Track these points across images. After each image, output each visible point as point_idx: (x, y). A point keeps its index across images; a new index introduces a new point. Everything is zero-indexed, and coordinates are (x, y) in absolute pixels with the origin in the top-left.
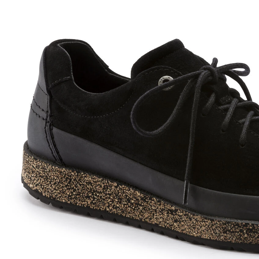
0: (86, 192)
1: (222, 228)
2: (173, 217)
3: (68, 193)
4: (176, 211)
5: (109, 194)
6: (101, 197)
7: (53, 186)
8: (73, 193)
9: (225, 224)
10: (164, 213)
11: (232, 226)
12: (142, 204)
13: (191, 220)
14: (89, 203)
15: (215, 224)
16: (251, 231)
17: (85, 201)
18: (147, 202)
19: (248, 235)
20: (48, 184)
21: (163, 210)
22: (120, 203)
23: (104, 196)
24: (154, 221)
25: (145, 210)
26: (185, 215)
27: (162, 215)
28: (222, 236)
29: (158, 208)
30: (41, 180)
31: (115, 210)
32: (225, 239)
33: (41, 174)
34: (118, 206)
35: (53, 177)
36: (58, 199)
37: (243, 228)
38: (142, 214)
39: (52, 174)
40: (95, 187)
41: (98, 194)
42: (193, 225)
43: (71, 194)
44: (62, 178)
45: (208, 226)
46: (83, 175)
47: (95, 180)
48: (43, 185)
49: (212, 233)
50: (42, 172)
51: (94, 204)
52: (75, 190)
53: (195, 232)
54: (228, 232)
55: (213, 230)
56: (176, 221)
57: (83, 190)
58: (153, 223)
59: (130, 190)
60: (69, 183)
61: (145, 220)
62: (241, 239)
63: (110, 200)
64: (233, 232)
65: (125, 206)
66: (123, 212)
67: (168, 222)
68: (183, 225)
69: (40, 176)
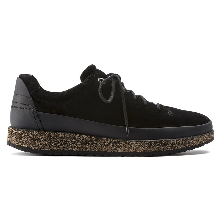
0: (60, 142)
1: (148, 145)
2: (117, 146)
3: (49, 145)
4: (118, 142)
5: (74, 141)
6: (69, 144)
7: (39, 143)
8: (52, 144)
9: (150, 143)
10: (110, 145)
11: (154, 143)
12: (96, 143)
13: (128, 144)
14: (62, 148)
15: (144, 144)
16: (164, 144)
17: (59, 148)
18: (99, 141)
19: (162, 146)
20: (36, 142)
21: (109, 143)
22: (82, 144)
23: (71, 143)
24: (104, 150)
25: (97, 145)
26: (124, 143)
27: (109, 146)
28: (148, 149)
29: (106, 143)
30: (30, 141)
31: (78, 149)
32: (150, 150)
33: (31, 138)
34: (80, 146)
35: (39, 138)
36: (43, 149)
37: (159, 143)
38: (96, 148)
39: (39, 136)
40: (66, 139)
41: (67, 143)
42: (130, 147)
43: (50, 145)
44: (45, 138)
45: (140, 145)
46: (58, 134)
47: (65, 135)
48: (32, 143)
49: (142, 148)
50: (31, 137)
51: (65, 148)
52: (53, 143)
53: (132, 150)
54: (151, 147)
55: (143, 147)
56: (119, 147)
57: (58, 142)
58: (104, 151)
59: (87, 137)
60: (49, 139)
61: (98, 150)
62: (159, 149)
63: (75, 144)
64: (154, 146)
65: (85, 146)
66: (83, 149)
67: (113, 148)
68: (123, 148)
69: (30, 139)
